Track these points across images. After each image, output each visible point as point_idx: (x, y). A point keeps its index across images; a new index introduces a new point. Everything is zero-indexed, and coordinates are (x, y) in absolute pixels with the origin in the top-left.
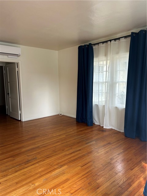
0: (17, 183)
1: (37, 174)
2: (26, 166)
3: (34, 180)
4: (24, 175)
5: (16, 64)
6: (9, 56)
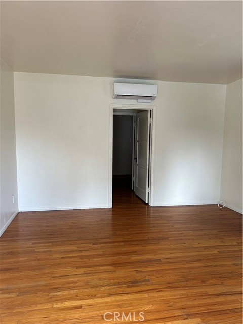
5: (149, 112)
6: (139, 100)
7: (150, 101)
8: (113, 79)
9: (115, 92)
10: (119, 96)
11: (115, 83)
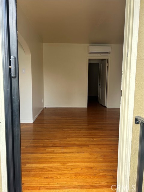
0: (84, 136)
1: (98, 135)
2: (94, 130)
3: (94, 137)
4: (90, 134)
5: (107, 60)
6: (101, 54)
7: (107, 54)
8: (89, 44)
9: (90, 50)
10: (92, 53)
11: (90, 46)
